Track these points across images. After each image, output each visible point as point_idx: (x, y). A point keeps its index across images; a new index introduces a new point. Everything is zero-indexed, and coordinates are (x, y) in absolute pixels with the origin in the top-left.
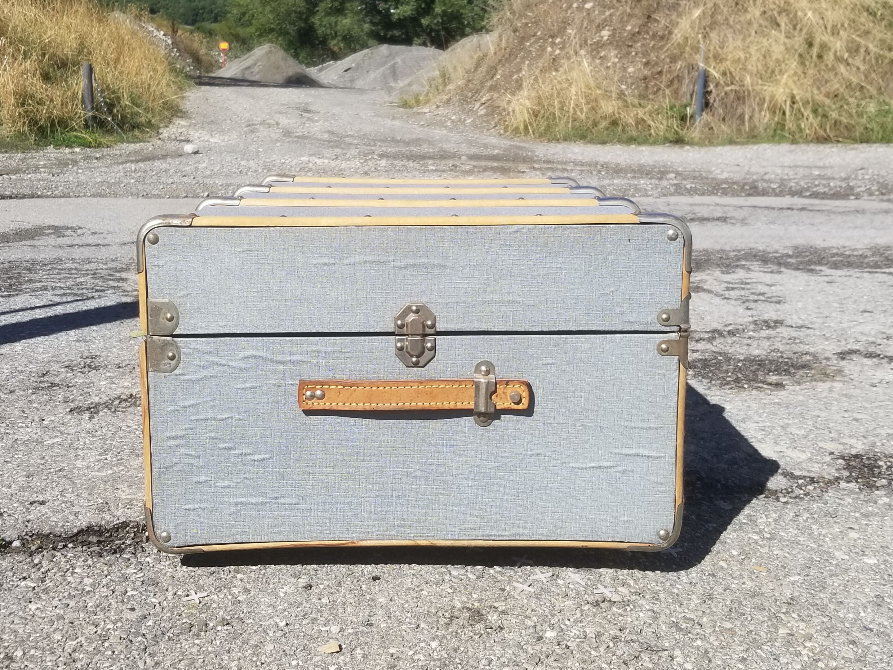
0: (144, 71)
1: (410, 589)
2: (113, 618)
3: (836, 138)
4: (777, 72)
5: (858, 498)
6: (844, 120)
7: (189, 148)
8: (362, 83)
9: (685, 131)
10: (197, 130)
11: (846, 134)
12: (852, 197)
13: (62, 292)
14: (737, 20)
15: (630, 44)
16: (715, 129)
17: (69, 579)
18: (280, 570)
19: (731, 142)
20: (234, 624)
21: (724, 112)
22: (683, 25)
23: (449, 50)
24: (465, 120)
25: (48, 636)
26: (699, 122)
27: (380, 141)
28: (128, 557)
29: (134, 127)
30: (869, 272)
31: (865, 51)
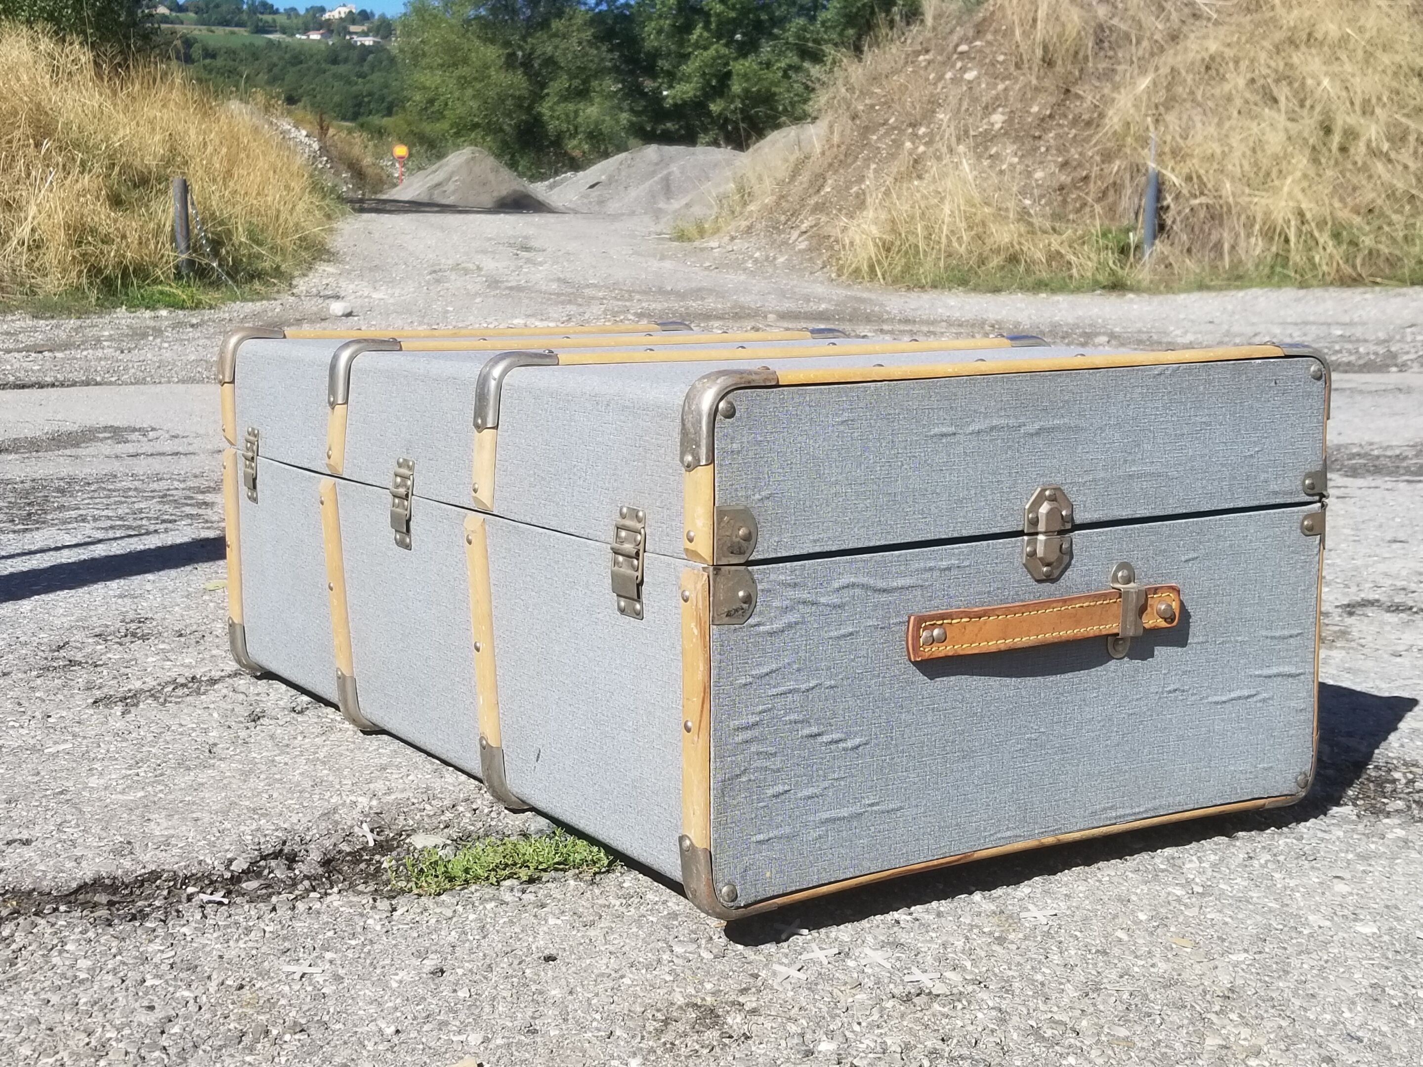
0: (270, 190)
1: (603, 975)
2: (118, 1022)
3: (1371, 279)
4: (1274, 174)
5: (1353, 830)
6: (1385, 249)
7: (337, 307)
8: (617, 205)
9: (1127, 269)
10: (352, 281)
11: (1387, 271)
12: (1394, 369)
13: (109, 523)
14: (1208, 95)
15: (1037, 134)
16: (1175, 266)
17: (55, 960)
18: (395, 945)
19: (1202, 287)
20: (312, 1031)
21: (1189, 239)
22: (1122, 102)
23: (751, 150)
24: (775, 258)
25: (11, 1050)
26: (1149, 255)
27: (638, 292)
28: (153, 925)
29: (252, 277)
30: (1408, 481)
31: (1417, 139)
